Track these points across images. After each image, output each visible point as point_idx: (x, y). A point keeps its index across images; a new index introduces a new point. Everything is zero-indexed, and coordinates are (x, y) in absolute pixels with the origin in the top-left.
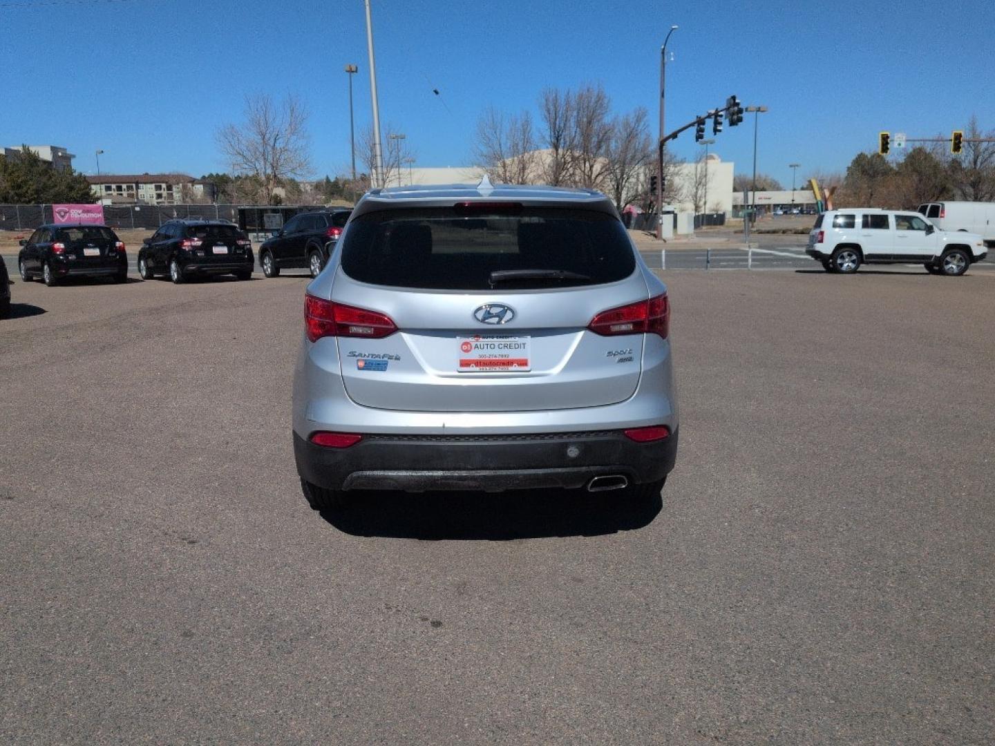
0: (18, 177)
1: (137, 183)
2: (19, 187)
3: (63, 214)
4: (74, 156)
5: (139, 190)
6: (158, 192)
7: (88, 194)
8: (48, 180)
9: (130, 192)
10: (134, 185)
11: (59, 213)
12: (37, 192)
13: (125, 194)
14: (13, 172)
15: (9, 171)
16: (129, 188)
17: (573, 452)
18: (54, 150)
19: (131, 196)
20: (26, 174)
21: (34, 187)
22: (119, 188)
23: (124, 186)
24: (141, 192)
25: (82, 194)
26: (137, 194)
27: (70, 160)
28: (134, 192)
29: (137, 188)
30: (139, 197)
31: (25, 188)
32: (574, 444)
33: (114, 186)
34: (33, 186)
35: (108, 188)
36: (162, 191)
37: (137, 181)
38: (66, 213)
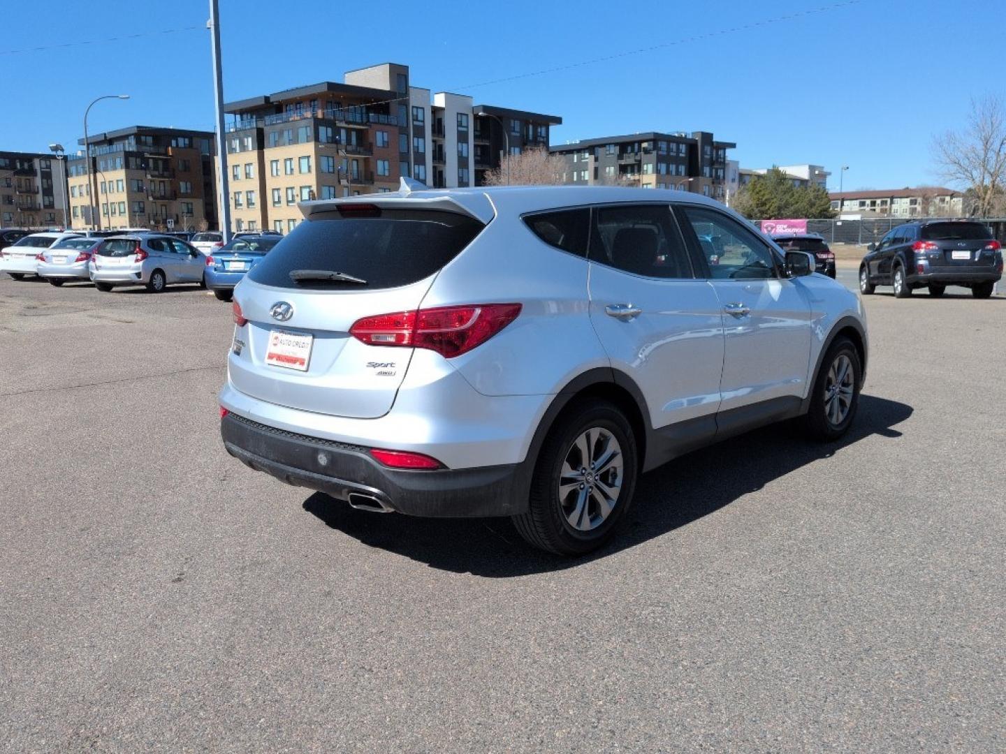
0: (764, 195)
1: (892, 198)
2: (764, 204)
3: (769, 229)
4: (830, 174)
5: (893, 205)
6: (913, 206)
7: (826, 210)
8: (791, 198)
9: (884, 207)
10: (889, 200)
11: (767, 228)
12: (780, 208)
13: (878, 209)
14: (760, 191)
15: (757, 190)
16: (884, 203)
17: (323, 460)
18: (812, 168)
19: (883, 211)
20: (771, 193)
21: (776, 205)
22: (873, 204)
23: (878, 201)
24: (894, 207)
25: (821, 211)
26: (890, 209)
27: (825, 177)
28: (888, 207)
29: (892, 203)
30: (893, 211)
31: (768, 206)
32: (324, 451)
33: (868, 202)
34: (776, 203)
35: (863, 204)
36: (917, 206)
37: (892, 196)
38: (772, 228)
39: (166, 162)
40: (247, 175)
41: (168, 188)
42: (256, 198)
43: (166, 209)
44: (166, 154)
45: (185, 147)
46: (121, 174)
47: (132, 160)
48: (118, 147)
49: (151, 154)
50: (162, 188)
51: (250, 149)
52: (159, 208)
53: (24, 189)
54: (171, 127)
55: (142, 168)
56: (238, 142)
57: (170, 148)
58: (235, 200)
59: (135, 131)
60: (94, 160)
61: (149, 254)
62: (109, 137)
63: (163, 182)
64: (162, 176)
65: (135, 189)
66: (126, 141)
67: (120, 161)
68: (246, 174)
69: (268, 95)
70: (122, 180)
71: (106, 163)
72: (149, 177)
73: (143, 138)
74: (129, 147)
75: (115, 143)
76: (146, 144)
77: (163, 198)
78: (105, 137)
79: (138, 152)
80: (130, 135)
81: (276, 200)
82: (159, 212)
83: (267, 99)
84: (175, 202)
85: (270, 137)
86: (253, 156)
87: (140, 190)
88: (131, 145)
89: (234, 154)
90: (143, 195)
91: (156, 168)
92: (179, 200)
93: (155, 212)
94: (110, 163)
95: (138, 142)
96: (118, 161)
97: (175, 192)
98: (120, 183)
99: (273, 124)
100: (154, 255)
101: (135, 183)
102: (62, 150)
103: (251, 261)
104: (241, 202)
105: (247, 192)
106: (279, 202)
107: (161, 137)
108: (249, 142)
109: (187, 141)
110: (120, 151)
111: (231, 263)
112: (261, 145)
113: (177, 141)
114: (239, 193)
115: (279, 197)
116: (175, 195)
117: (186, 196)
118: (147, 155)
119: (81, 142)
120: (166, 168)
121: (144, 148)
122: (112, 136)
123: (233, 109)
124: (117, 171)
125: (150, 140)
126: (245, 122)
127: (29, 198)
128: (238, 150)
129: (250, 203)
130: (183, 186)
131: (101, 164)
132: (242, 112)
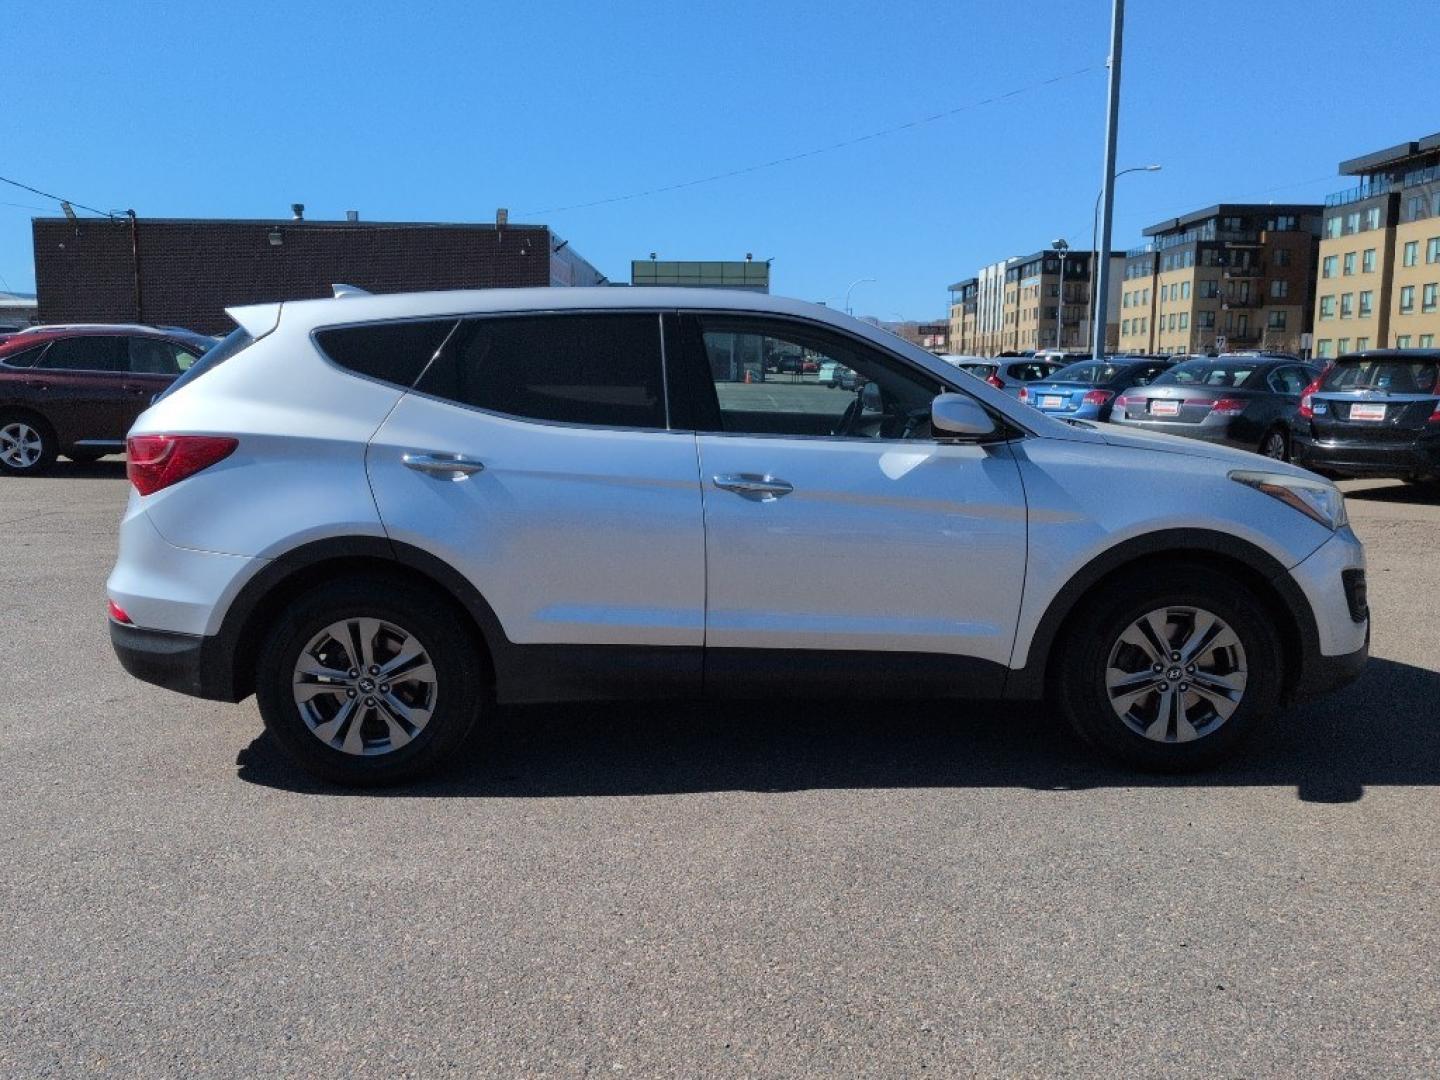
39: (1255, 254)
40: (1366, 268)
41: (1253, 290)
42: (1374, 302)
43: (1246, 321)
44: (1258, 241)
45: (1287, 230)
46: (1188, 274)
47: (1206, 252)
48: (1192, 236)
49: (1234, 243)
50: (1244, 291)
51: (1376, 225)
52: (1235, 319)
53: (1072, 299)
54: (1271, 203)
55: (1218, 265)
56: (1358, 217)
57: (1264, 233)
58: (1343, 306)
59: (1217, 212)
60: (1158, 255)
61: (1007, 385)
62: (1182, 223)
63: (1248, 282)
64: (1246, 273)
65: (1205, 294)
66: (1204, 228)
67: (1190, 256)
68: (1364, 265)
69: (1416, 140)
70: (1189, 282)
71: (1172, 261)
72: (1227, 275)
73: (1227, 221)
74: (1206, 234)
75: (1189, 231)
76: (1230, 228)
77: (1244, 305)
78: (1178, 223)
79: (1216, 242)
80: (1209, 218)
81: (1406, 304)
82: (1235, 325)
83: (1414, 146)
84: (1259, 311)
85: (1408, 206)
86: (1378, 237)
87: (1212, 295)
88: (1209, 233)
89: (1350, 236)
90: (1215, 302)
91: (1239, 262)
92: (1266, 309)
93: (1228, 326)
94: (1177, 258)
95: (1220, 227)
96: (1187, 254)
97: (1262, 295)
98: (1186, 286)
99: (1419, 185)
100: (1014, 385)
101: (1206, 285)
102: (1066, 247)
103: (1070, 396)
104: (1350, 309)
105: (1362, 293)
106: (1410, 307)
107: (1251, 217)
108: (1375, 216)
109: (1291, 221)
110: (1192, 242)
111: (1046, 398)
112: (1392, 220)
113: (1276, 222)
114: (1348, 295)
115: (1411, 300)
116: (1262, 300)
117: (1279, 301)
118: (1228, 245)
119: (1147, 233)
120: (1253, 263)
121: (1228, 235)
122: (1185, 222)
123: (1360, 168)
124: (1183, 270)
125: (1237, 223)
126: (1376, 185)
127: (1076, 310)
128: (1356, 230)
129: (1364, 309)
130: (1276, 289)
131: (1166, 261)
132: (1372, 172)
